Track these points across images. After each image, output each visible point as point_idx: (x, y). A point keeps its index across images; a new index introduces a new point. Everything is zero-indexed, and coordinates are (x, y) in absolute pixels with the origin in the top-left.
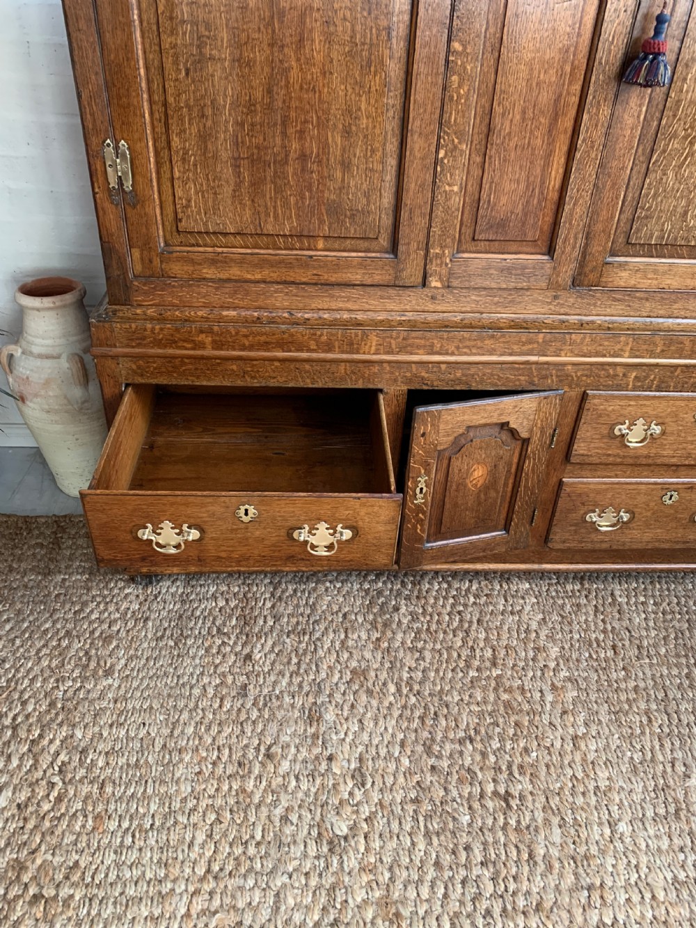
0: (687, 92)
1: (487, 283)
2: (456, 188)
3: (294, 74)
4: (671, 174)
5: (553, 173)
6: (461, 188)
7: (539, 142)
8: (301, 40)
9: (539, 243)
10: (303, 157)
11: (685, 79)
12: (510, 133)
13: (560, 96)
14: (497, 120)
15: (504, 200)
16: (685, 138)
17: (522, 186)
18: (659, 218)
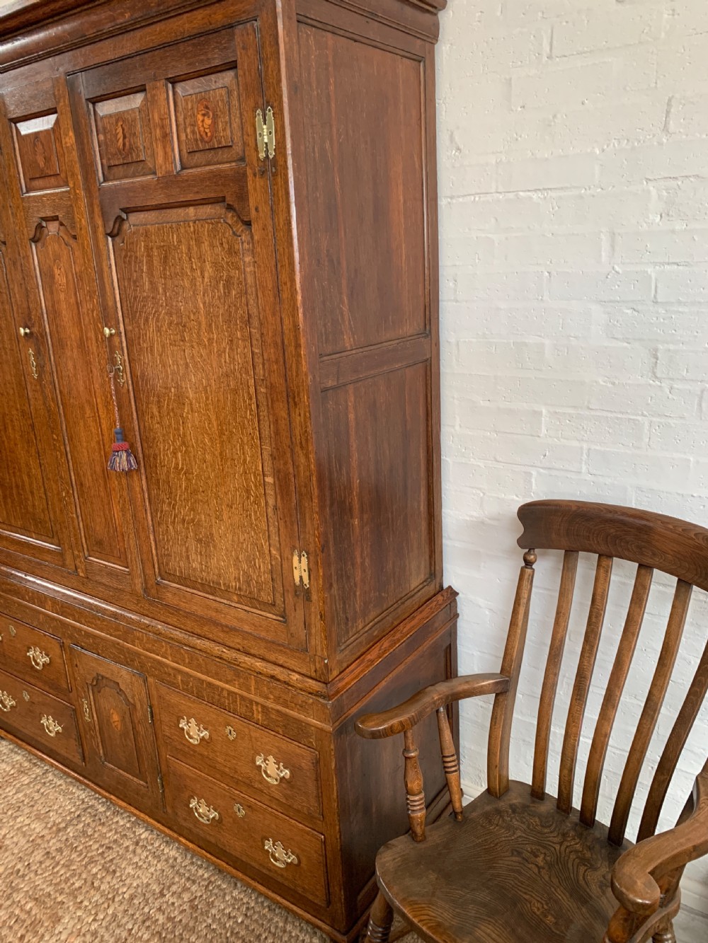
0: (160, 474)
1: (103, 581)
2: (74, 516)
3: (6, 443)
4: (171, 527)
5: (116, 515)
6: (78, 517)
7: (102, 494)
8: (5, 428)
9: (122, 559)
10: (17, 486)
11: (156, 466)
12: (89, 487)
13: (103, 468)
14: (83, 478)
15: (98, 528)
16: (170, 503)
17: (103, 520)
18: (175, 557)
